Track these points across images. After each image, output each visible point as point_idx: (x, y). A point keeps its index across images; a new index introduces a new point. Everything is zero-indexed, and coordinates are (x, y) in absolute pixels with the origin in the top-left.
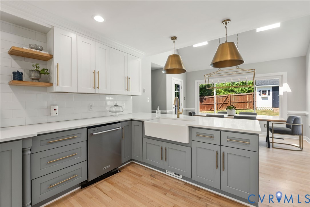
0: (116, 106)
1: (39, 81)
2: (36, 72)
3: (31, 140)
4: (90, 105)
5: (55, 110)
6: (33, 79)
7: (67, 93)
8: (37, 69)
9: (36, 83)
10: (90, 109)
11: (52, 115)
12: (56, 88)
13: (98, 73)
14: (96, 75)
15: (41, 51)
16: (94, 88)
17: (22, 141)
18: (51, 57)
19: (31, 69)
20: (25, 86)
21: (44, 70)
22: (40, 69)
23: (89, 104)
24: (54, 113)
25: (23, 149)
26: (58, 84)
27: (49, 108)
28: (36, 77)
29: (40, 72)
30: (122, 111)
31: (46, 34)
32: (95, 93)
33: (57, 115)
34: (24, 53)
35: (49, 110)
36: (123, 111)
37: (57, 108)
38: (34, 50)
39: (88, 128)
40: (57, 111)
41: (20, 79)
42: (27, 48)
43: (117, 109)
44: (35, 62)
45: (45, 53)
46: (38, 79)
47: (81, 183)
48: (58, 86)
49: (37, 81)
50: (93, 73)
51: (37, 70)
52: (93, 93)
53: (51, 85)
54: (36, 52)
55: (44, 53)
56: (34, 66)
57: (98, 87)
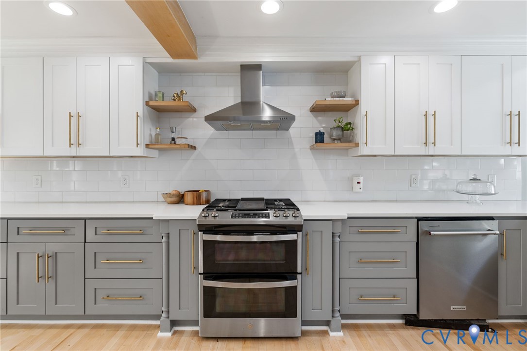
0: (475, 180)
1: (341, 142)
2: (339, 128)
3: (340, 223)
4: (413, 177)
5: (358, 183)
6: (334, 139)
7: (375, 156)
8: (340, 124)
9: (338, 144)
10: (413, 185)
11: (354, 190)
12: (364, 150)
13: (434, 115)
14: (431, 119)
15: (345, 99)
16: (426, 146)
17: (331, 222)
18: (357, 103)
19: (332, 127)
20: (324, 149)
21: (347, 124)
22: (343, 125)
23: (411, 176)
24: (357, 187)
25: (333, 233)
26: (366, 143)
27: (351, 180)
28: (338, 136)
29: (343, 128)
30: (493, 192)
31: (347, 72)
32: (427, 154)
33: (361, 190)
34: (326, 106)
35: (351, 182)
36: (495, 194)
37: (361, 180)
38: (337, 99)
39: (419, 219)
40: (361, 185)
41: (322, 141)
42: (330, 99)
43: (478, 187)
44: (337, 115)
45: (350, 99)
46: (339, 139)
47: (404, 315)
48: (367, 146)
49: (339, 141)
50: (424, 118)
51: (339, 127)
52: (424, 154)
53: (357, 145)
54: (339, 101)
55: (348, 100)
56: (337, 121)
57: (434, 143)
